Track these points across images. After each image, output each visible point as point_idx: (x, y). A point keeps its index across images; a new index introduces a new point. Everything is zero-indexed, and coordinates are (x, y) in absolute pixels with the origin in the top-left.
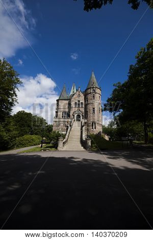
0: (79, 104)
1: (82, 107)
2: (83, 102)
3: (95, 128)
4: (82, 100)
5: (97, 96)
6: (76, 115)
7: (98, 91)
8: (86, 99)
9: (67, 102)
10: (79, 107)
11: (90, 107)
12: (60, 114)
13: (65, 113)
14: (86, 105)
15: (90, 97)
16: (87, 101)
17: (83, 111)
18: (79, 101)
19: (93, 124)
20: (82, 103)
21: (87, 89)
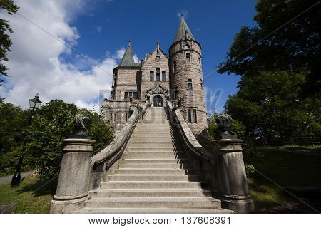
0: (158, 75)
1: (164, 80)
2: (167, 69)
3: (196, 121)
4: (164, 65)
5: (195, 56)
6: (152, 97)
7: (195, 47)
8: (172, 63)
10: (158, 80)
11: (182, 79)
12: (120, 95)
13: (130, 93)
14: (172, 75)
15: (180, 58)
16: (175, 66)
17: (167, 87)
18: (158, 69)
19: (189, 111)
20: (164, 72)
21: (175, 44)
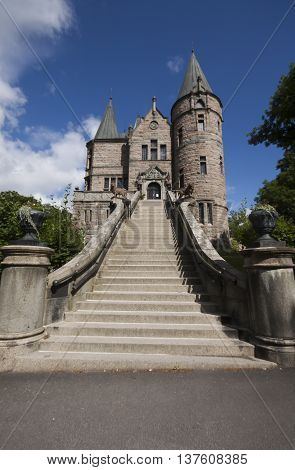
0: (154, 151)
1: (164, 159)
2: (168, 142)
3: (211, 221)
4: (164, 135)
5: (212, 118)
6: (145, 185)
7: (213, 104)
8: (176, 132)
9: (118, 147)
10: (154, 158)
11: (191, 156)
12: (98, 184)
13: (113, 179)
14: (175, 151)
15: (187, 123)
16: (181, 136)
17: (168, 170)
18: (154, 142)
19: (202, 206)
20: (163, 147)
21: (180, 101)
